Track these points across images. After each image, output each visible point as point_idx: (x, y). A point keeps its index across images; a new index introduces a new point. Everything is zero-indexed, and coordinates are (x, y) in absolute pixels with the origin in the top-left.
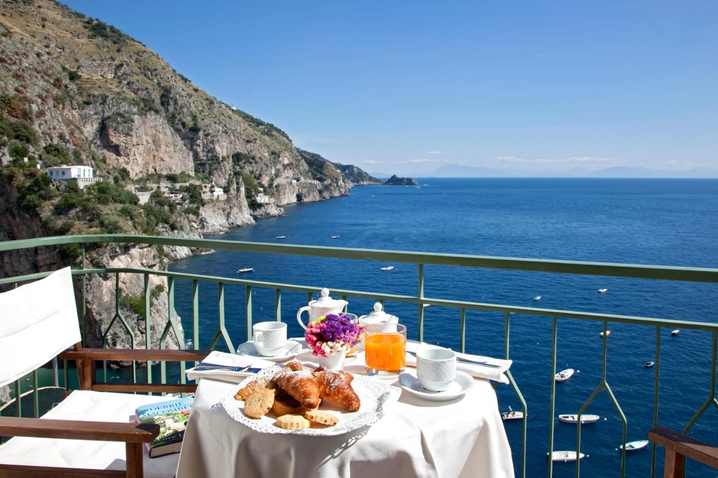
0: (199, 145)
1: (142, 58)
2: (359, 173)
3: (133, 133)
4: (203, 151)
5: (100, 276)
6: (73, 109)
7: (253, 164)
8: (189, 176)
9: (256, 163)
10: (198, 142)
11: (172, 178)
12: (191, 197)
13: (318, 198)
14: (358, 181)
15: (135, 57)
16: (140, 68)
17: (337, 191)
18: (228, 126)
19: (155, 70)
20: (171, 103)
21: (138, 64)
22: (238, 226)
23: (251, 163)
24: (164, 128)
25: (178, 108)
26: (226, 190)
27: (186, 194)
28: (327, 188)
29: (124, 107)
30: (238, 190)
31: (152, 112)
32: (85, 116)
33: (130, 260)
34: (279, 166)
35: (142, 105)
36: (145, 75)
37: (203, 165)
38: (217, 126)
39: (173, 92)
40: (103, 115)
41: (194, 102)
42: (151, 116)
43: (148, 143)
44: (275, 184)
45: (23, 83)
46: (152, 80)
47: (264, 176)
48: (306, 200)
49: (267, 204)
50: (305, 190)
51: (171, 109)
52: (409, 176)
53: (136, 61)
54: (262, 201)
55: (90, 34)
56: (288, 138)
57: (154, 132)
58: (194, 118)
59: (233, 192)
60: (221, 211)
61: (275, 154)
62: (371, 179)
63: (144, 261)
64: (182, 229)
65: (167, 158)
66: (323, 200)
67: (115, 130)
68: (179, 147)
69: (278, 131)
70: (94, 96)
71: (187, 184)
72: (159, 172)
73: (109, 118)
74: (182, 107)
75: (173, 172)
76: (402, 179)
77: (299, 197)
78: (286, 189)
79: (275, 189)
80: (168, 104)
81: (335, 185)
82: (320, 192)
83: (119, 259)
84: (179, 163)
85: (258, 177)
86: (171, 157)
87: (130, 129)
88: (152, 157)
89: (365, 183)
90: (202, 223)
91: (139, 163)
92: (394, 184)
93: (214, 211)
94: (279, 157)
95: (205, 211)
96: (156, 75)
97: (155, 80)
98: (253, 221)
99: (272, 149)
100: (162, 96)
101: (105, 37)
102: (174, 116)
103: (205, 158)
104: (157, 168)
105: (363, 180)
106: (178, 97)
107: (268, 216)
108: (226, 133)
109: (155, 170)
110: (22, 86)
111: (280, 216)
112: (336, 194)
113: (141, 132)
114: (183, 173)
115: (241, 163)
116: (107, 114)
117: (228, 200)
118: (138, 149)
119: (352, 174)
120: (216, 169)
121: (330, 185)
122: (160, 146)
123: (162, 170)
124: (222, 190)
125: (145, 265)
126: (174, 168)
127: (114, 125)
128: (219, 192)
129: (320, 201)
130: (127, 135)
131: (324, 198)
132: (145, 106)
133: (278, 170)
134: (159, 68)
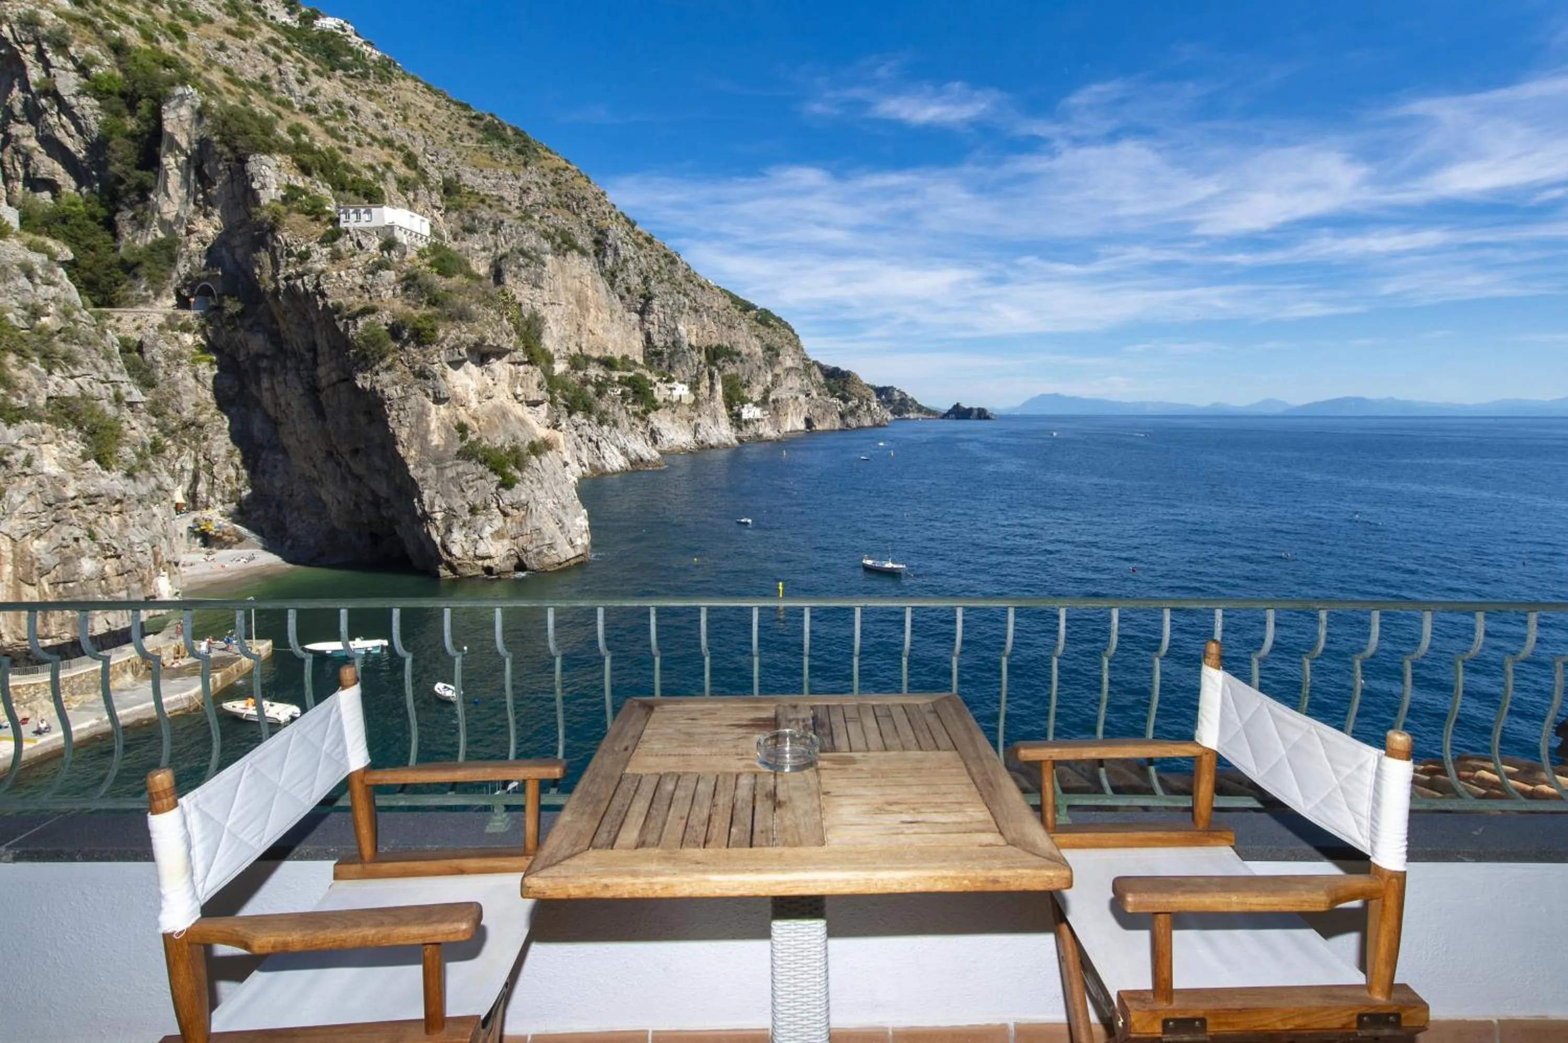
0: (652, 323)
1: (563, 180)
2: (902, 400)
3: (544, 284)
4: (659, 332)
5: (427, 395)
6: (434, 207)
7: (738, 364)
8: (634, 363)
9: (741, 361)
10: (652, 317)
11: (608, 363)
12: (636, 392)
13: (838, 425)
14: (900, 413)
15: (551, 176)
16: (559, 195)
17: (869, 419)
18: (698, 300)
19: (584, 198)
20: (609, 252)
21: (555, 189)
22: (712, 447)
23: (734, 362)
24: (594, 280)
25: (620, 262)
26: (694, 387)
27: (628, 389)
28: (852, 412)
29: (531, 241)
30: (712, 388)
31: (575, 253)
32: (467, 251)
33: (490, 382)
34: (778, 370)
35: (559, 240)
36: (568, 207)
37: (659, 354)
38: (681, 296)
39: (611, 234)
40: (495, 253)
41: (645, 256)
42: (574, 258)
43: (569, 303)
44: (772, 397)
45: (344, 144)
46: (578, 215)
47: (754, 384)
48: (819, 427)
49: (758, 420)
50: (818, 411)
51: (609, 262)
52: (981, 406)
53: (553, 184)
54: (751, 416)
55: (481, 136)
56: (792, 331)
57: (578, 284)
58: (646, 280)
59: (704, 390)
60: (685, 422)
61: (772, 352)
62: (920, 409)
63: (519, 391)
64: (615, 424)
65: (599, 331)
66: (846, 429)
67: (516, 276)
68: (619, 314)
69: (779, 320)
70: (481, 220)
71: (632, 374)
72: (586, 352)
73: (504, 256)
74: (625, 261)
75: (608, 354)
76: (971, 410)
77: (809, 422)
78: (788, 406)
79: (772, 406)
80: (605, 255)
81: (865, 408)
82: (842, 416)
83: (467, 373)
84: (619, 341)
85: (747, 384)
86: (605, 330)
87: (539, 276)
88: (575, 327)
89: (912, 416)
90: (654, 436)
91: (555, 334)
92: (958, 418)
93: (673, 421)
94: (778, 355)
95: (660, 421)
96: (585, 208)
97: (584, 216)
98: (735, 442)
99: (768, 341)
100: (597, 242)
101: (503, 140)
102: (613, 274)
103: (662, 344)
104: (584, 346)
105: (908, 411)
106: (619, 243)
107: (759, 438)
108: (696, 311)
109: (581, 349)
110: (341, 148)
111: (778, 440)
112: (867, 422)
113: (559, 282)
114: (625, 358)
115: (720, 362)
116: (501, 251)
117: (696, 404)
118: (553, 312)
119: (890, 401)
120: (679, 361)
121: (857, 407)
122: (588, 310)
123: (591, 348)
124: (686, 387)
125: (521, 398)
126: (610, 347)
127: (514, 268)
128: (681, 391)
129: (840, 430)
130: (536, 286)
131: (848, 426)
132: (564, 242)
133: (777, 376)
134: (589, 196)
